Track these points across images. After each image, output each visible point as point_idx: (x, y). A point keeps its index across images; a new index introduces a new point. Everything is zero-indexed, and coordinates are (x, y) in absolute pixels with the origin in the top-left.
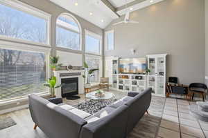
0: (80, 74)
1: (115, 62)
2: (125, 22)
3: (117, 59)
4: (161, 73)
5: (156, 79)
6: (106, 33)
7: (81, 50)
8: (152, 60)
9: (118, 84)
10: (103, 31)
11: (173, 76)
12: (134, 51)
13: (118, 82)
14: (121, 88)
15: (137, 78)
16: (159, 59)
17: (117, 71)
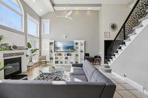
0: (23, 54)
1: (51, 43)
2: (66, 17)
3: (53, 41)
4: (82, 51)
5: (79, 55)
6: (43, 20)
7: (23, 31)
8: (77, 44)
9: (54, 60)
10: (40, 18)
11: (87, 53)
12: (66, 37)
13: (54, 58)
14: (57, 62)
15: (68, 55)
16: (81, 43)
17: (53, 51)
